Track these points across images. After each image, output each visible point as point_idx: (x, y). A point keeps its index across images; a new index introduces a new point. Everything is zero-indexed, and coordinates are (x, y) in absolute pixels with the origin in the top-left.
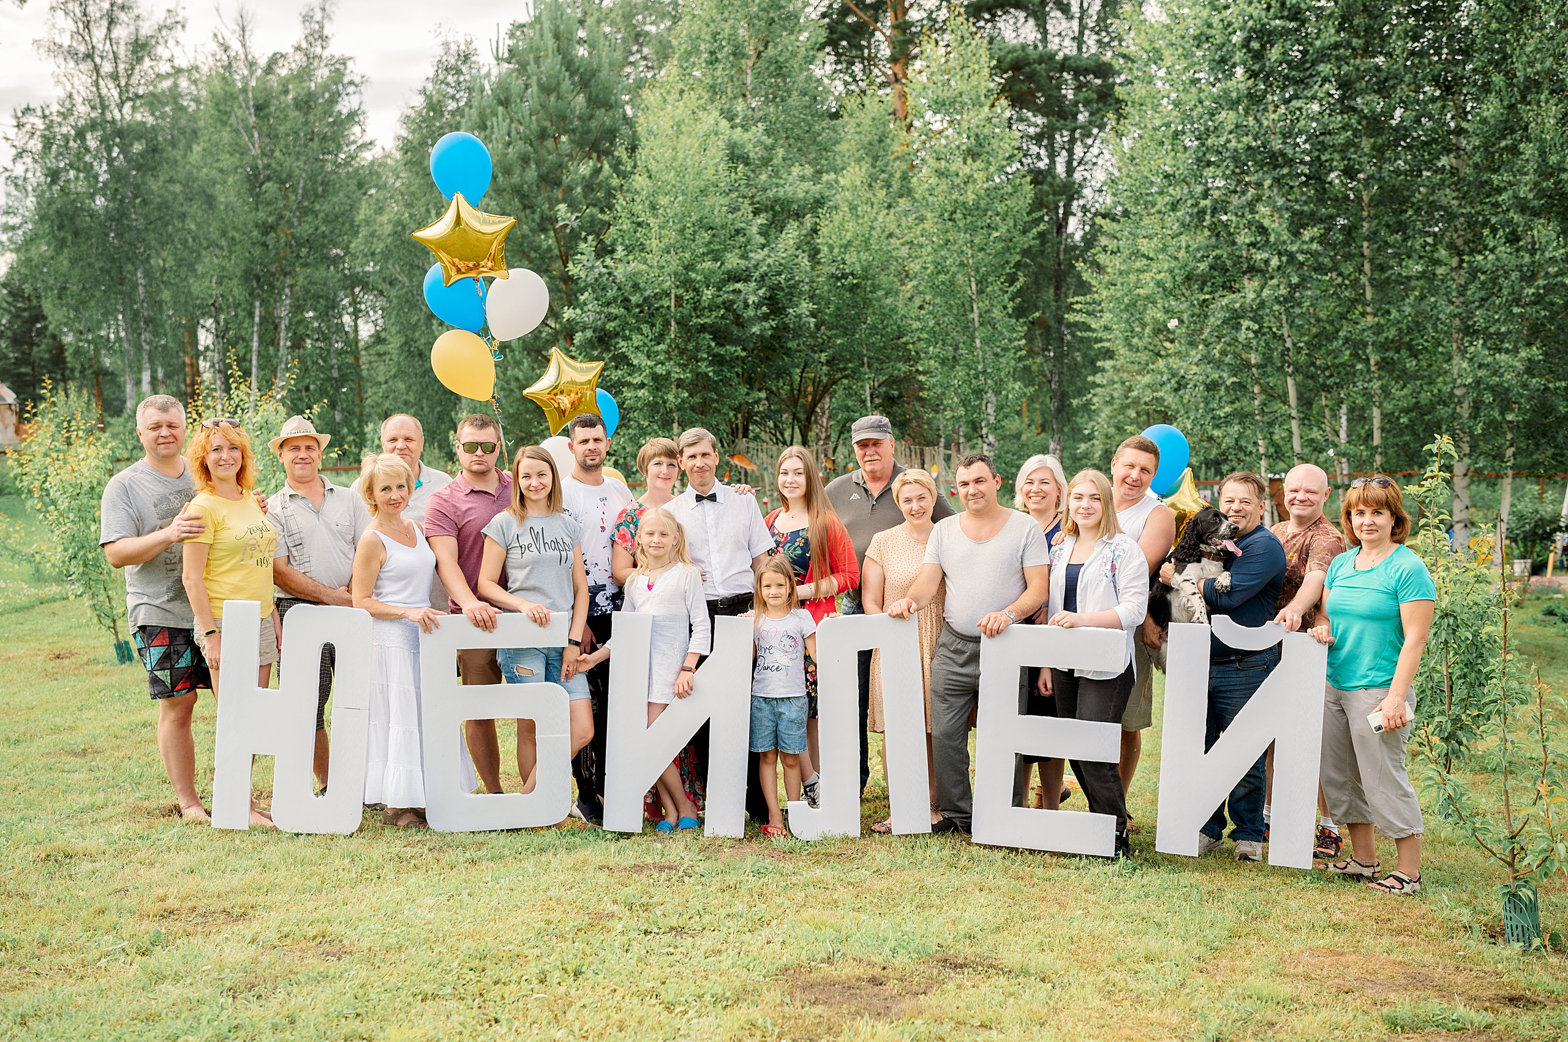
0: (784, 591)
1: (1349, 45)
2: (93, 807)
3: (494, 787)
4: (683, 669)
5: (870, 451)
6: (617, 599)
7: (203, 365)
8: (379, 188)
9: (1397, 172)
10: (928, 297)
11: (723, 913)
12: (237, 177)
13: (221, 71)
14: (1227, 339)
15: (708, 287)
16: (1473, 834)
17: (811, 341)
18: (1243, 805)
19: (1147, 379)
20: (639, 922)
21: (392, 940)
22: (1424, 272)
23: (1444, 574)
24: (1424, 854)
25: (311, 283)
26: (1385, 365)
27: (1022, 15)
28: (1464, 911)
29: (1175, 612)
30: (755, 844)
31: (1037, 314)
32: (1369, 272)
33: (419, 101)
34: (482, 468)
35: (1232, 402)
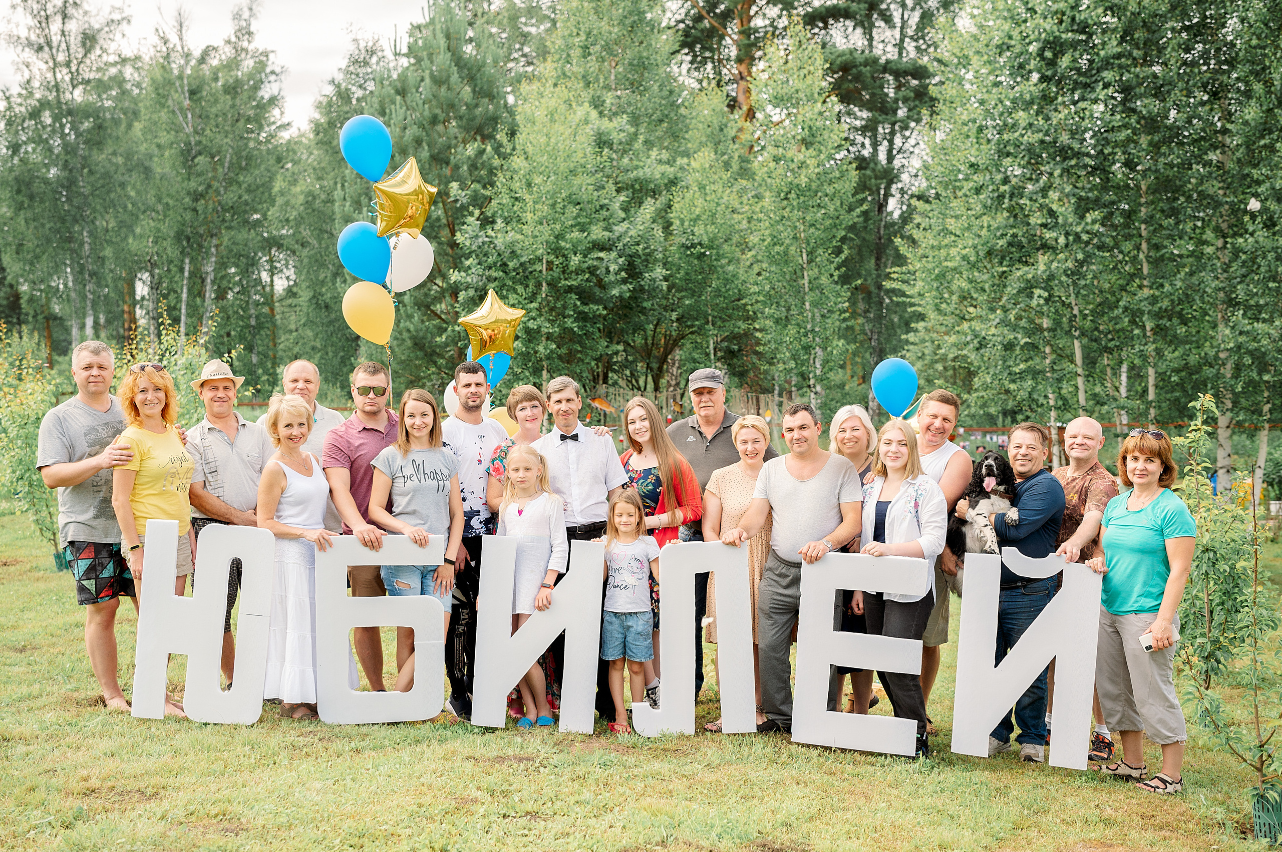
0: (634, 520)
1: (1130, 54)
2: (30, 697)
3: (378, 686)
4: (543, 586)
5: (705, 398)
6: (492, 523)
7: (139, 312)
8: (295, 163)
9: (1171, 165)
10: (765, 265)
11: (572, 800)
12: (173, 151)
13: (161, 60)
14: (1022, 305)
15: (575, 254)
16: (1227, 743)
17: (664, 302)
18: (1028, 712)
19: (953, 339)
20: (498, 806)
21: (283, 819)
22: (1194, 251)
23: (1204, 515)
24: (1186, 758)
25: (234, 243)
26: (1159, 330)
27: (850, 23)
28: (1219, 809)
29: (969, 542)
30: (603, 740)
31: (859, 282)
32: (1146, 251)
33: (330, 90)
34: (374, 408)
35: (1026, 361)
